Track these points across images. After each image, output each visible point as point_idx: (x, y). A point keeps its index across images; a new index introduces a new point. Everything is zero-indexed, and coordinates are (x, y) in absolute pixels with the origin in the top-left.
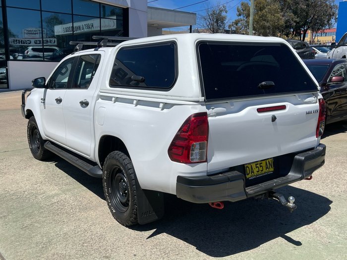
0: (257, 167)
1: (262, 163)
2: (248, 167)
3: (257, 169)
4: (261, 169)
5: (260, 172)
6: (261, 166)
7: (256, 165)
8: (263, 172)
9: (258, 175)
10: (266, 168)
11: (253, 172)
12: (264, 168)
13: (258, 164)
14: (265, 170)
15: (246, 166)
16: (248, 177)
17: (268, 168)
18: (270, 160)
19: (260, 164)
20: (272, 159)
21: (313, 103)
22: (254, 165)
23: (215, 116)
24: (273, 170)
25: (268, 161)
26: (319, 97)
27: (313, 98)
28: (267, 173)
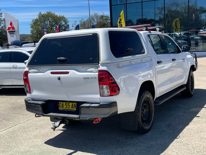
0: (66, 105)
1: (69, 104)
2: (61, 103)
3: (66, 106)
4: (68, 106)
5: (67, 108)
6: (68, 105)
7: (66, 103)
8: (69, 109)
9: (65, 110)
10: (72, 107)
11: (63, 107)
12: (70, 107)
13: (67, 103)
14: (70, 108)
15: (59, 102)
16: (59, 108)
17: (73, 107)
18: (75, 103)
19: (68, 104)
20: (76, 103)
21: (94, 72)
22: (64, 103)
23: (33, 73)
24: (75, 109)
25: (73, 103)
26: (99, 69)
27: (94, 69)
28: (72, 110)
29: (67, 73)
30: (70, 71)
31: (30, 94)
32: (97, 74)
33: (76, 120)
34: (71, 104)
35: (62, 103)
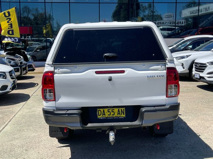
0: (108, 112)
1: (114, 110)
2: (100, 110)
5: (111, 115)
6: (112, 112)
7: (108, 110)
8: (114, 116)
9: (108, 117)
10: (118, 114)
11: (104, 114)
12: (116, 113)
13: (110, 110)
14: (116, 115)
15: (98, 109)
16: (99, 117)
17: (120, 114)
18: (122, 109)
19: (112, 110)
20: (124, 108)
21: (160, 70)
22: (106, 110)
23: (61, 74)
24: (124, 116)
25: (120, 109)
26: (167, 66)
27: (159, 67)
28: (118, 117)
29: (123, 72)
30: (127, 70)
31: (55, 102)
32: (164, 72)
33: (123, 128)
34: (116, 110)
35: (102, 110)
